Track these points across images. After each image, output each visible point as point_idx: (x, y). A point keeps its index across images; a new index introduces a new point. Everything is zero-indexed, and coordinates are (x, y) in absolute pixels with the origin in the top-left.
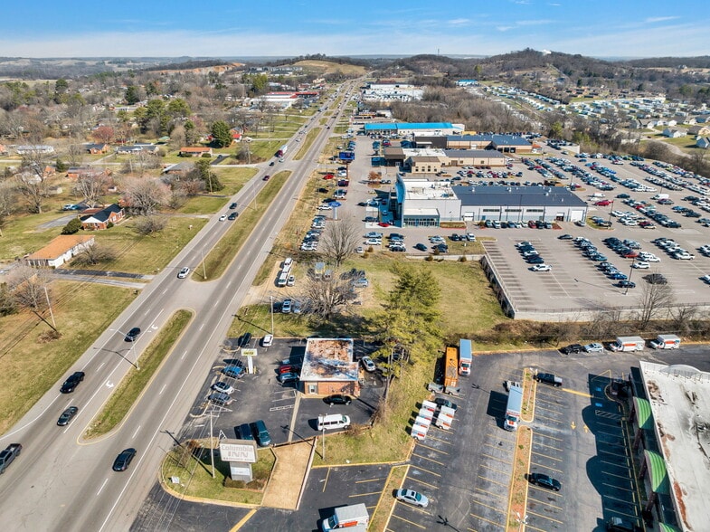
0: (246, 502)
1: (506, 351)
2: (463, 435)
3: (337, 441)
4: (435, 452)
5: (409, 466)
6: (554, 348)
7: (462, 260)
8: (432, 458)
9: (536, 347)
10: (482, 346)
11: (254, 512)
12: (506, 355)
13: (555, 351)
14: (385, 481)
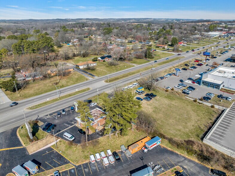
0: (25, 144)
1: (179, 153)
2: (108, 172)
3: (64, 143)
4: (89, 170)
5: (74, 167)
6: (209, 167)
7: (212, 107)
8: (85, 171)
9: (199, 160)
10: (170, 145)
11: (22, 147)
12: (177, 155)
13: (208, 169)
14: (61, 165)
